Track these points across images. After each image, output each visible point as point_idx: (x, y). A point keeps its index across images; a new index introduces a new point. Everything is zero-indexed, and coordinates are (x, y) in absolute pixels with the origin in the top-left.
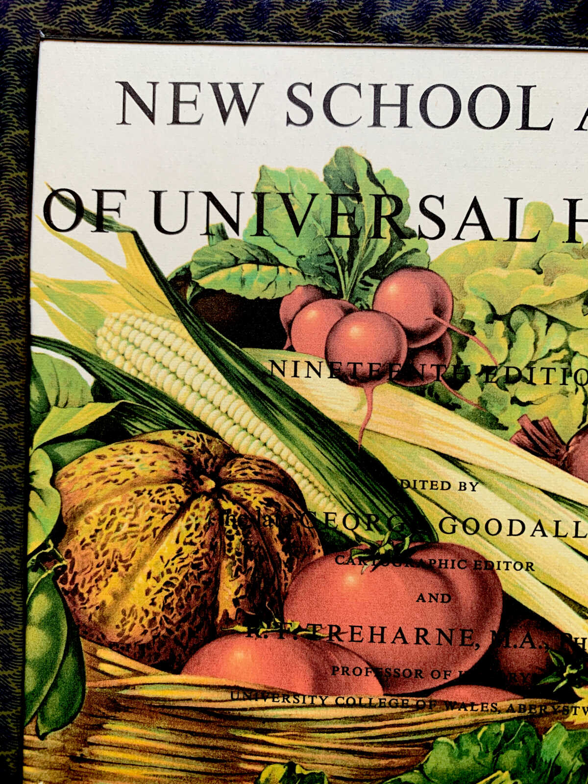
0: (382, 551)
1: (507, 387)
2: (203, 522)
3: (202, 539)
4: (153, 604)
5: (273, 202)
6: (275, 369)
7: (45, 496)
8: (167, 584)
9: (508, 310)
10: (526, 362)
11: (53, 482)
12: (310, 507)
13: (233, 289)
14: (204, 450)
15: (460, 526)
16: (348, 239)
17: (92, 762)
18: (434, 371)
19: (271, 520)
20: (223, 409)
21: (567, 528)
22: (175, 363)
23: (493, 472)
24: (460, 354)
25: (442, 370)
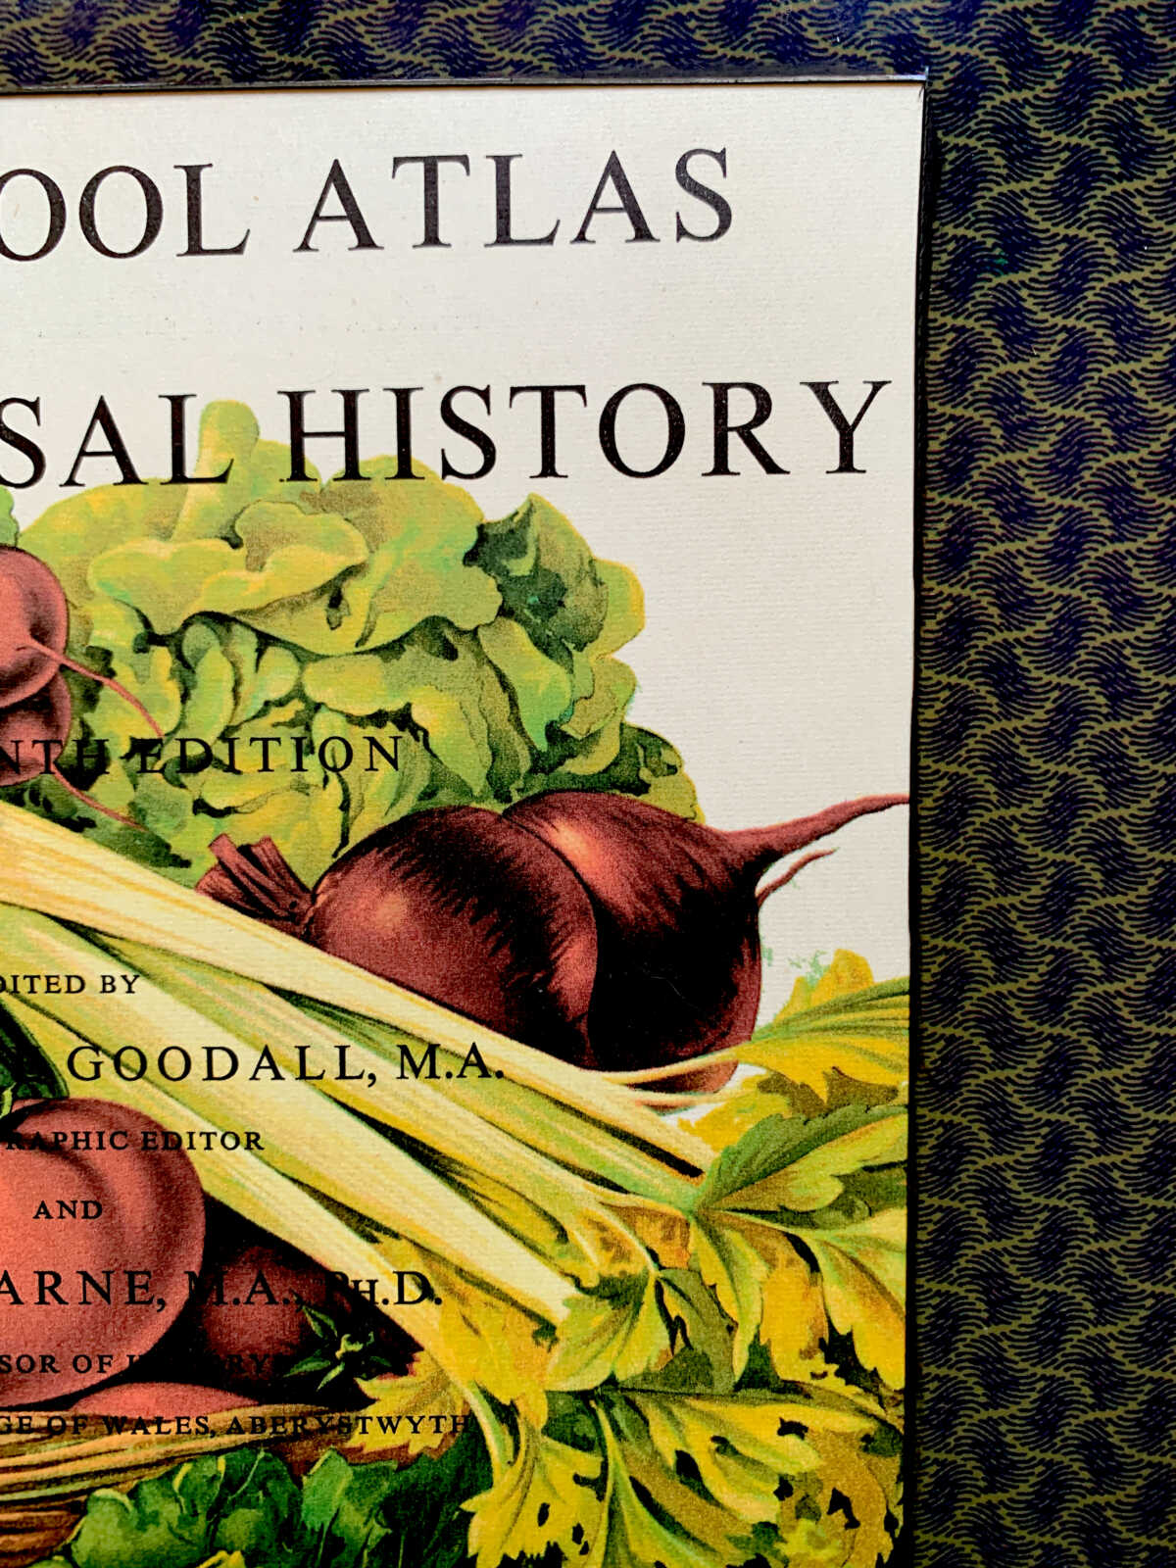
1: (184, 779)
9: (178, 625)
10: (219, 729)
15: (108, 1065)
18: (38, 753)
21: (323, 1060)
23: (166, 952)
24: (88, 717)
25: (55, 751)
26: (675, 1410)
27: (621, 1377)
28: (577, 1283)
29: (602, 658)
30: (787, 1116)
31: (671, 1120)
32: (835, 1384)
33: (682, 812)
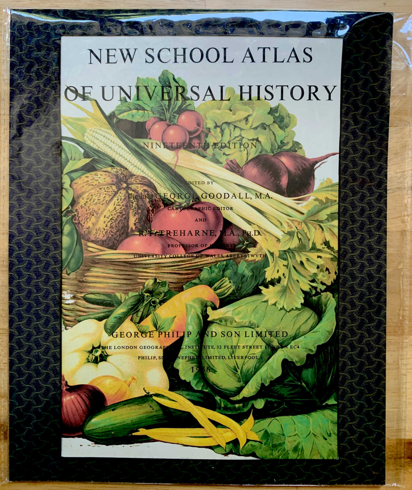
0: (183, 205)
1: (222, 149)
2: (123, 198)
3: (123, 204)
4: (107, 226)
5: (142, 89)
6: (145, 146)
7: (68, 190)
8: (111, 219)
9: (221, 124)
10: (228, 141)
11: (70, 186)
12: (159, 192)
13: (130, 119)
14: (122, 174)
15: (208, 196)
16: (168, 101)
17: (86, 282)
18: (198, 145)
19: (146, 196)
20: (128, 160)
21: (243, 195)
22: (110, 144)
23: (218, 178)
24: (206, 139)
25: (201, 144)
26: (300, 254)
27: (291, 248)
28: (284, 232)
29: (290, 130)
30: (319, 204)
31: (300, 205)
32: (326, 249)
33: (302, 155)
